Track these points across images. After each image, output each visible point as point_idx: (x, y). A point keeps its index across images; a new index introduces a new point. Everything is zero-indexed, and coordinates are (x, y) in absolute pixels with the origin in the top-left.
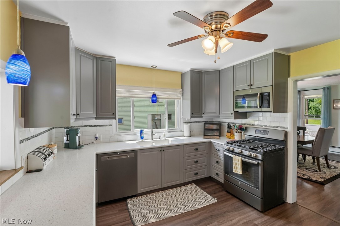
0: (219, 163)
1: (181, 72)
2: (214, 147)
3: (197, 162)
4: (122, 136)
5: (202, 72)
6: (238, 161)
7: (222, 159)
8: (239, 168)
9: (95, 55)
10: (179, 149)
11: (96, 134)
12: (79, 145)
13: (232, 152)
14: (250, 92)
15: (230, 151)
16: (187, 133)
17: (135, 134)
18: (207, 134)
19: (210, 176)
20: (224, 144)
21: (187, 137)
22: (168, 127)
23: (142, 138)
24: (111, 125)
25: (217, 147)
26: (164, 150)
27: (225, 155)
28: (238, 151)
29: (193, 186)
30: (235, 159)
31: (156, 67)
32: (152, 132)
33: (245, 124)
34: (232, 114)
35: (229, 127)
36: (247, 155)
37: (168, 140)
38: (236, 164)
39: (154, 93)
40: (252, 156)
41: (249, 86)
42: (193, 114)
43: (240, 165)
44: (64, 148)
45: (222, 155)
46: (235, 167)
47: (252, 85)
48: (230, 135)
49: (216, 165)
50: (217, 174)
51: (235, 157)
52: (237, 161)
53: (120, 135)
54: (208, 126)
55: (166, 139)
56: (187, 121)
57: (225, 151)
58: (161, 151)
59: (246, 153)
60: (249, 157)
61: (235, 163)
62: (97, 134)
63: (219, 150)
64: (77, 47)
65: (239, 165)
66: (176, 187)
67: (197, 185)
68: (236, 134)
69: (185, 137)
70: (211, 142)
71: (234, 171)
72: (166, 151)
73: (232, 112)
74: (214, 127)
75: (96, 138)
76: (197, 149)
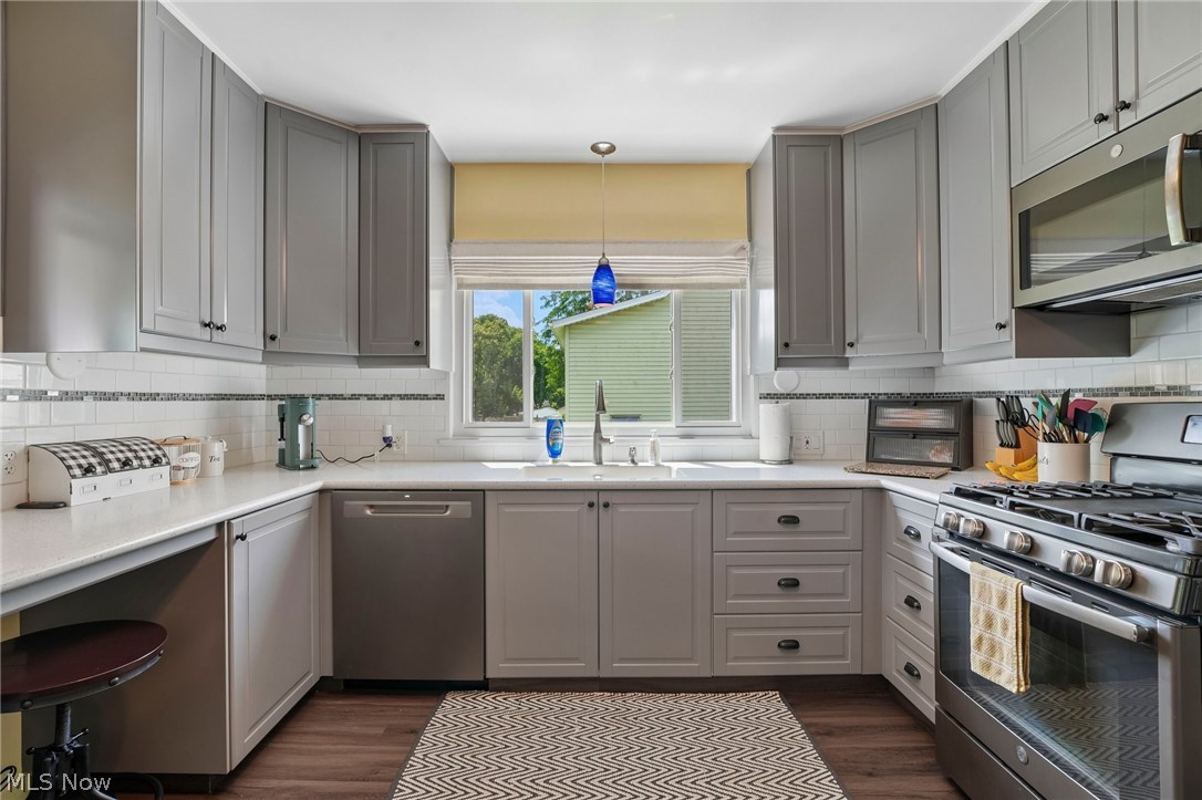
0: (919, 607)
1: (747, 164)
2: (897, 519)
3: (792, 583)
4: (482, 439)
5: (841, 139)
6: (1002, 603)
7: (930, 582)
8: (1005, 652)
9: (357, 126)
10: (689, 509)
11: (384, 427)
12: (311, 455)
13: (977, 543)
14: (1117, 155)
15: (962, 539)
16: (770, 444)
17: (531, 437)
18: (883, 457)
19: (881, 677)
20: (936, 498)
21: (771, 462)
22: (680, 414)
23: (554, 454)
24: (440, 397)
25: (908, 519)
26: (606, 505)
27: (940, 562)
28: (1007, 535)
29: (771, 705)
30: (983, 586)
31: (612, 149)
32: (598, 430)
33: (1115, 392)
34: (1001, 326)
35: (1013, 416)
36: (1061, 567)
37: (670, 468)
38: (989, 623)
39: (604, 262)
40: (1098, 577)
41: (1102, 118)
42: (787, 345)
43: (1012, 631)
44: (277, 466)
45: (928, 564)
46: (980, 639)
47: (1126, 106)
48: (1017, 461)
49: (904, 614)
50: (910, 669)
51: (983, 573)
52: (995, 601)
53: (474, 437)
54: (894, 417)
55: (658, 465)
56: (780, 390)
57: (938, 539)
58: (591, 505)
59: (1058, 551)
60: (1077, 580)
61: (982, 617)
62: (389, 427)
63: (918, 537)
64: (269, 98)
65: (1005, 628)
66: (676, 691)
67: (792, 706)
68: (1045, 450)
69: (763, 462)
70: (881, 490)
71: (975, 667)
72: (622, 510)
73: (1006, 314)
74: (932, 418)
75: (388, 442)
76: (792, 520)
